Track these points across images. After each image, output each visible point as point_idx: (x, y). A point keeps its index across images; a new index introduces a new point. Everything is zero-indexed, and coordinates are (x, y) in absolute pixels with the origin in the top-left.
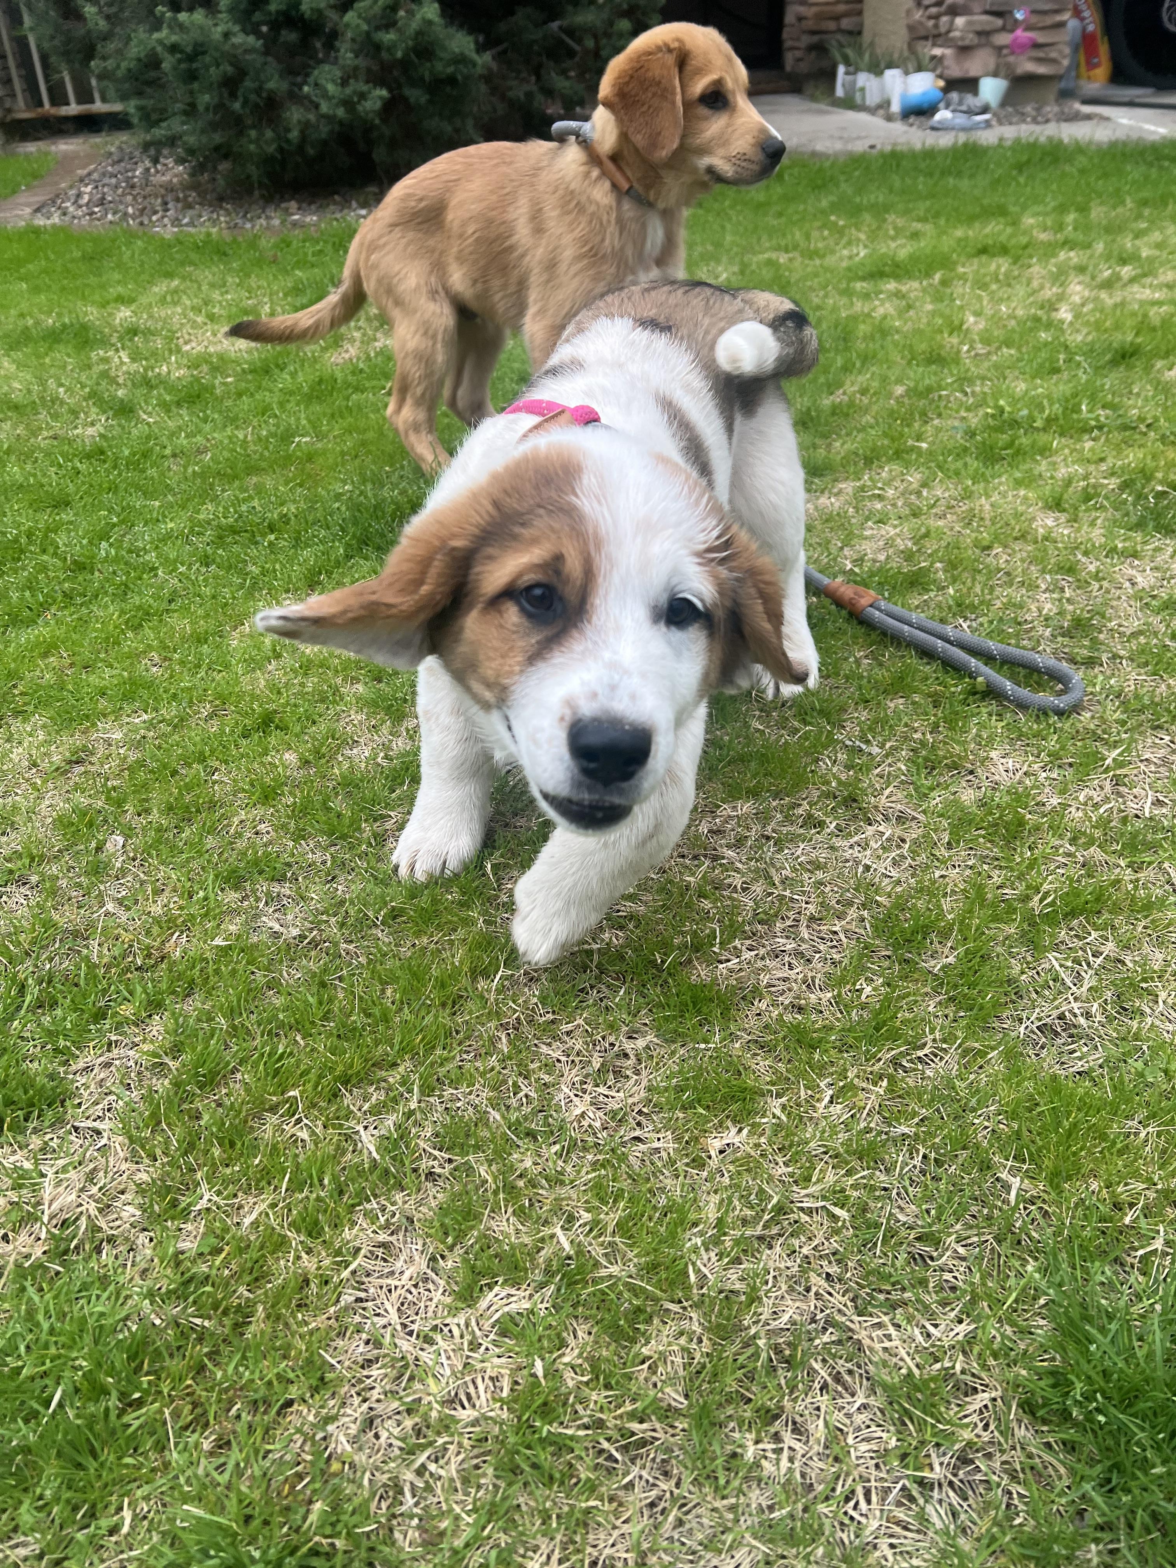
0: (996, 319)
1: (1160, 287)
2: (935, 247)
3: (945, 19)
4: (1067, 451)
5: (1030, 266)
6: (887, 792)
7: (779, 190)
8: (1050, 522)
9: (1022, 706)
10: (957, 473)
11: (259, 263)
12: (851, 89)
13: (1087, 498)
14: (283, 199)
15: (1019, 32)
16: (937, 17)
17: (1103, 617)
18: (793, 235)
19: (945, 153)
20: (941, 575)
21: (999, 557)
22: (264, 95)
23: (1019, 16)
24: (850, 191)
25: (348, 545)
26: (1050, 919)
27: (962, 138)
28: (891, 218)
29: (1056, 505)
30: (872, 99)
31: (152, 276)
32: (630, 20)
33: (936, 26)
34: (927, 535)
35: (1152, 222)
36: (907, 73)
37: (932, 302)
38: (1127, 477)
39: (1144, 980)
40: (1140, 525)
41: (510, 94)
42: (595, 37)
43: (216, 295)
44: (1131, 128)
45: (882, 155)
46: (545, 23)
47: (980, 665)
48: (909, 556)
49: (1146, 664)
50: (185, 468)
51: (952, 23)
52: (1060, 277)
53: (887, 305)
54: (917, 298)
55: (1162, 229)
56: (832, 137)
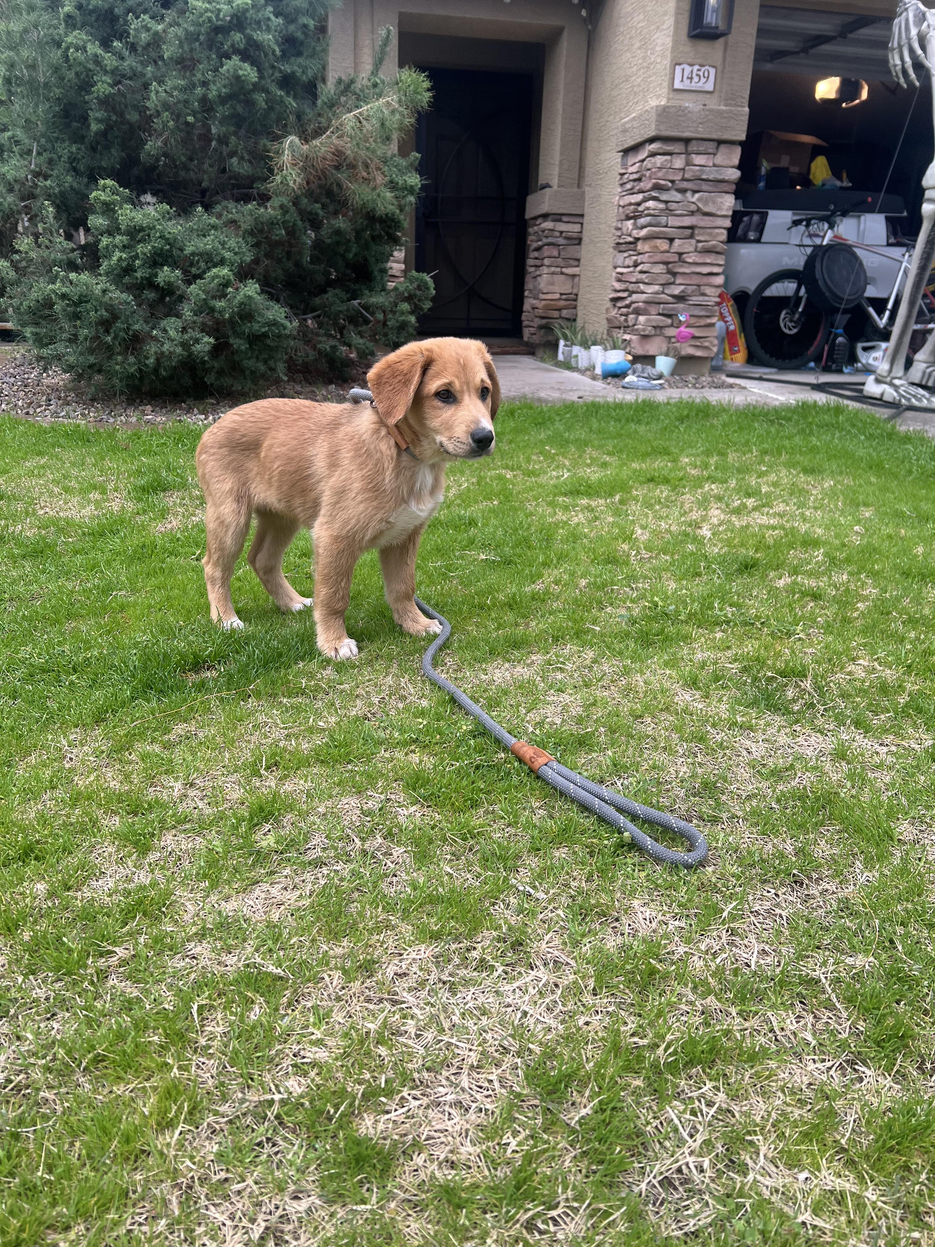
0: (656, 533)
1: (775, 515)
2: (617, 475)
3: (631, 316)
4: (703, 639)
5: (683, 494)
6: (547, 938)
7: (512, 424)
8: (687, 697)
9: (658, 860)
10: (621, 653)
11: (113, 449)
12: (568, 356)
13: (717, 679)
14: (141, 403)
15: (682, 329)
16: (626, 315)
17: (726, 781)
18: (518, 457)
19: (629, 406)
20: (602, 739)
21: (648, 727)
22: (131, 333)
23: (682, 318)
24: (561, 428)
25: (135, 688)
26: (672, 1068)
27: (643, 396)
28: (589, 450)
29: (693, 683)
30: (583, 363)
31: (26, 453)
32: (409, 304)
33: (626, 320)
34: (594, 704)
35: (770, 467)
36: (606, 349)
37: (612, 516)
38: (745, 663)
39: (749, 1133)
40: (754, 704)
41: (319, 346)
42: (384, 312)
43: (74, 472)
44: (760, 395)
45: (586, 405)
46: (349, 300)
47: (627, 821)
48: (579, 721)
49: (757, 824)
50: (18, 610)
51: (636, 319)
52: (704, 503)
53: (580, 515)
54: (602, 512)
55: (777, 472)
56: (552, 388)
